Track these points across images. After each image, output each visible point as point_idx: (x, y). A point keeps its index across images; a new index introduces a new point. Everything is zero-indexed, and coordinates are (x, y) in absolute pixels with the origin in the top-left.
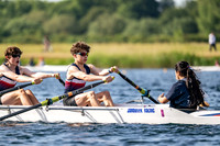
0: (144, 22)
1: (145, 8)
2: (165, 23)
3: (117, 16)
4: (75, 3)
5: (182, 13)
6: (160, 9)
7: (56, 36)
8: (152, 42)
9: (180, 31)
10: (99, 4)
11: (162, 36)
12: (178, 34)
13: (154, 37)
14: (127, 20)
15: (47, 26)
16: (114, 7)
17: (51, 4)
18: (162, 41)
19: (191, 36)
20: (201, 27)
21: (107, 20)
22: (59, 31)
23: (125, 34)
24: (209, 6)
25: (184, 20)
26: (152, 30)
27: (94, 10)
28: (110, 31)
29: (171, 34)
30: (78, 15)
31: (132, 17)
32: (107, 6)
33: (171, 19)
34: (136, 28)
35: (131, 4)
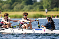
0: (29, 6)
1: (29, 2)
2: (35, 6)
3: (22, 4)
4: (10, 1)
5: (39, 4)
6: (33, 3)
7: (5, 10)
8: (31, 11)
9: (39, 8)
10: (17, 1)
11: (34, 10)
12: (38, 9)
13: (32, 10)
14: (24, 5)
15: (3, 7)
16: (21, 2)
17: (4, 1)
18: (34, 11)
19: (41, 10)
20: (44, 7)
21: (19, 6)
22: (6, 8)
23: (24, 9)
24: (46, 2)
25: (40, 5)
26: (31, 8)
27: (15, 3)
28: (20, 8)
29: (36, 9)
30: (11, 4)
31: (26, 5)
32: (19, 2)
33: (36, 5)
34: (27, 8)
35: (25, 1)
